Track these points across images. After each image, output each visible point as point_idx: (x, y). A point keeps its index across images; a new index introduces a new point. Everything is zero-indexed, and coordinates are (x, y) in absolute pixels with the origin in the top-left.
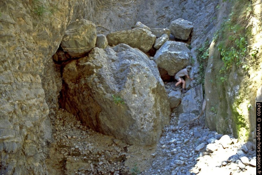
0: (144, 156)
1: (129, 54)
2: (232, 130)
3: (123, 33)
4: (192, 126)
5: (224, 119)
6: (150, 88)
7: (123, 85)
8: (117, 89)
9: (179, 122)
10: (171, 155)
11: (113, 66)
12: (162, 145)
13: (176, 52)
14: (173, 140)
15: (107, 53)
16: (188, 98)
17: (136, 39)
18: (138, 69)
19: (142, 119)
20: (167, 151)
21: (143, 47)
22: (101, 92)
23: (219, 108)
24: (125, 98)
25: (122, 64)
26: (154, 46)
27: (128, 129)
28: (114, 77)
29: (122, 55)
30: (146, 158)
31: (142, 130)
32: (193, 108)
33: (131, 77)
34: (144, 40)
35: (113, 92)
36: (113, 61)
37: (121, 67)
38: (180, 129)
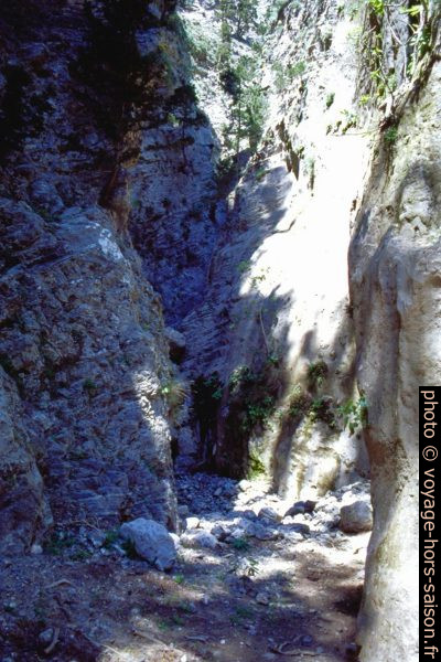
4: (194, 472)
32: (191, 450)
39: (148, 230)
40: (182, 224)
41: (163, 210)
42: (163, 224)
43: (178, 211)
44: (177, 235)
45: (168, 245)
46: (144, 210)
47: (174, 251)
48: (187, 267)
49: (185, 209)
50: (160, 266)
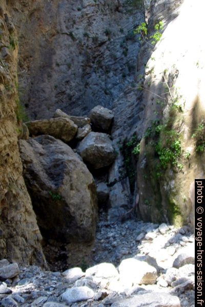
0: (85, 253)
1: (60, 149)
2: (167, 219)
3: (45, 123)
4: (123, 220)
5: (159, 210)
6: (87, 184)
7: (60, 181)
8: (53, 186)
9: (109, 217)
10: (112, 248)
11: (43, 161)
12: (101, 240)
13: (102, 145)
14: (111, 235)
15: (32, 146)
16: (115, 193)
17: (58, 129)
18: (74, 165)
19: (81, 215)
20: (107, 245)
21: (64, 138)
22: (35, 189)
23: (153, 201)
24: (64, 194)
25: (54, 159)
26: (76, 137)
27: (64, 227)
28: (47, 172)
29: (51, 149)
30: (87, 254)
31: (81, 227)
32: (122, 202)
33: (68, 173)
34: (66, 130)
35: (50, 189)
36: (41, 154)
37: (54, 162)
38: (113, 224)
39: (97, 53)
40: (121, 46)
41: (106, 38)
42: (107, 48)
43: (117, 37)
44: (119, 54)
45: (114, 62)
46: (91, 40)
47: (118, 66)
48: (129, 75)
49: (123, 36)
50: (108, 77)
